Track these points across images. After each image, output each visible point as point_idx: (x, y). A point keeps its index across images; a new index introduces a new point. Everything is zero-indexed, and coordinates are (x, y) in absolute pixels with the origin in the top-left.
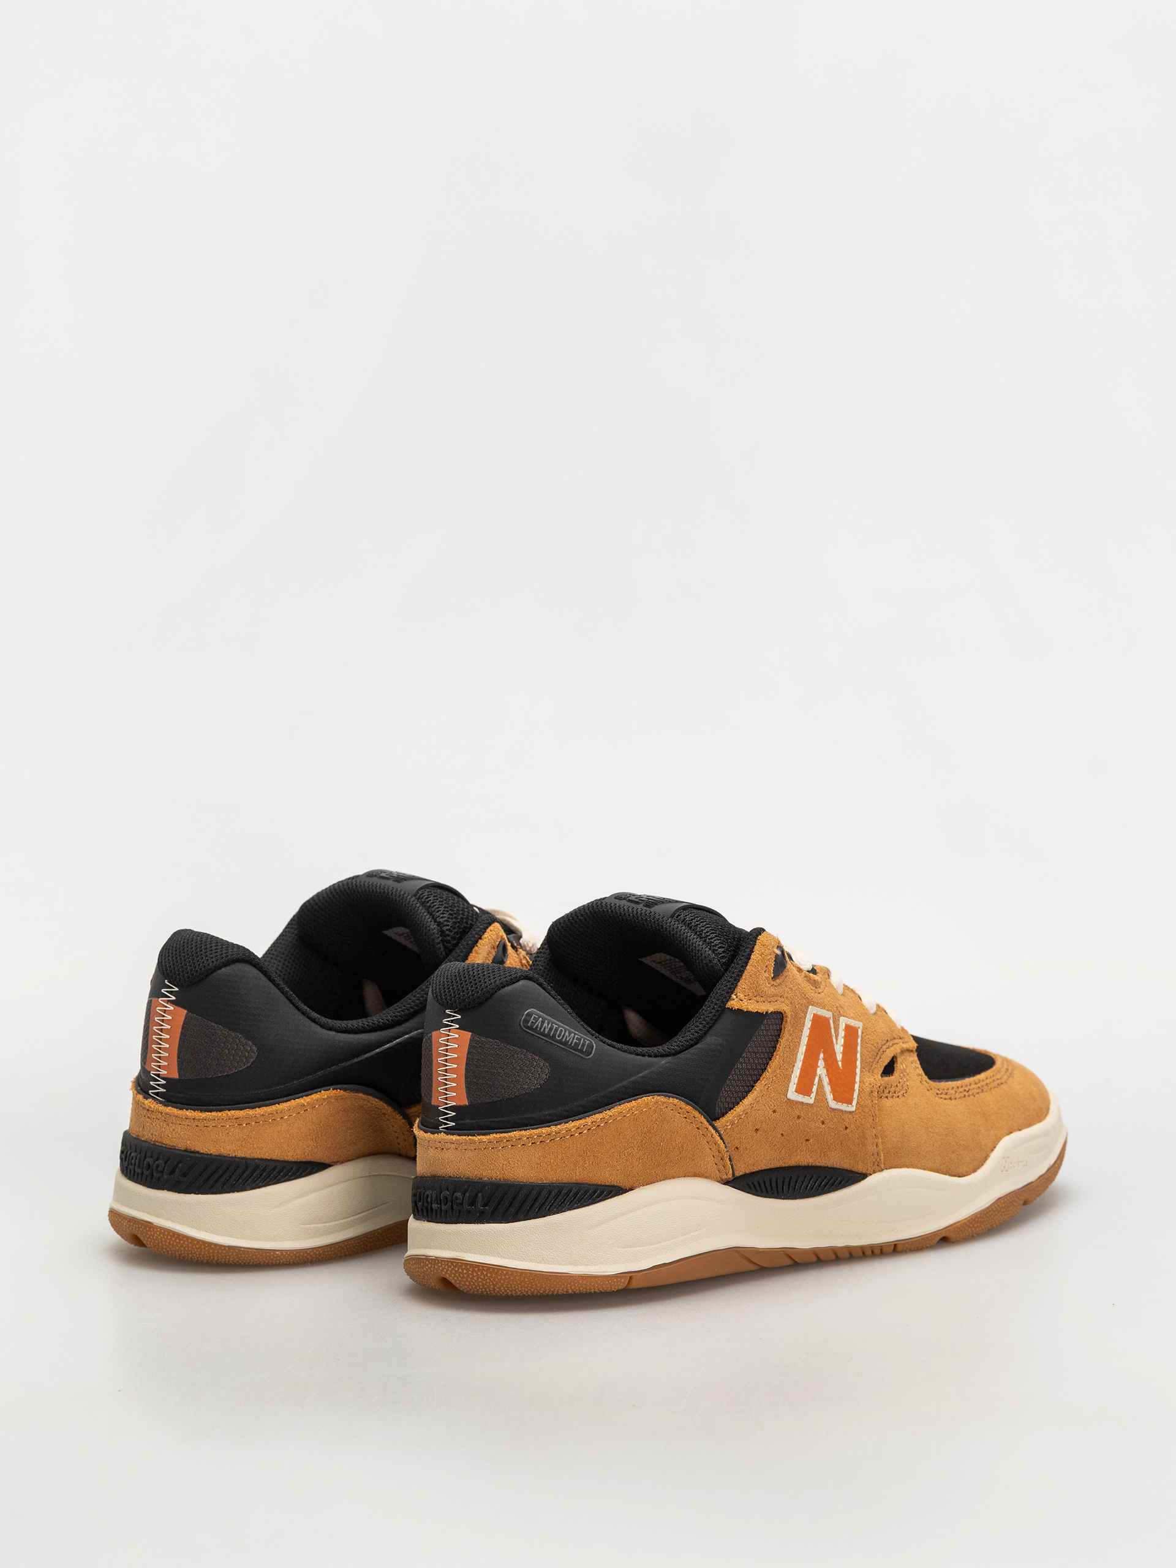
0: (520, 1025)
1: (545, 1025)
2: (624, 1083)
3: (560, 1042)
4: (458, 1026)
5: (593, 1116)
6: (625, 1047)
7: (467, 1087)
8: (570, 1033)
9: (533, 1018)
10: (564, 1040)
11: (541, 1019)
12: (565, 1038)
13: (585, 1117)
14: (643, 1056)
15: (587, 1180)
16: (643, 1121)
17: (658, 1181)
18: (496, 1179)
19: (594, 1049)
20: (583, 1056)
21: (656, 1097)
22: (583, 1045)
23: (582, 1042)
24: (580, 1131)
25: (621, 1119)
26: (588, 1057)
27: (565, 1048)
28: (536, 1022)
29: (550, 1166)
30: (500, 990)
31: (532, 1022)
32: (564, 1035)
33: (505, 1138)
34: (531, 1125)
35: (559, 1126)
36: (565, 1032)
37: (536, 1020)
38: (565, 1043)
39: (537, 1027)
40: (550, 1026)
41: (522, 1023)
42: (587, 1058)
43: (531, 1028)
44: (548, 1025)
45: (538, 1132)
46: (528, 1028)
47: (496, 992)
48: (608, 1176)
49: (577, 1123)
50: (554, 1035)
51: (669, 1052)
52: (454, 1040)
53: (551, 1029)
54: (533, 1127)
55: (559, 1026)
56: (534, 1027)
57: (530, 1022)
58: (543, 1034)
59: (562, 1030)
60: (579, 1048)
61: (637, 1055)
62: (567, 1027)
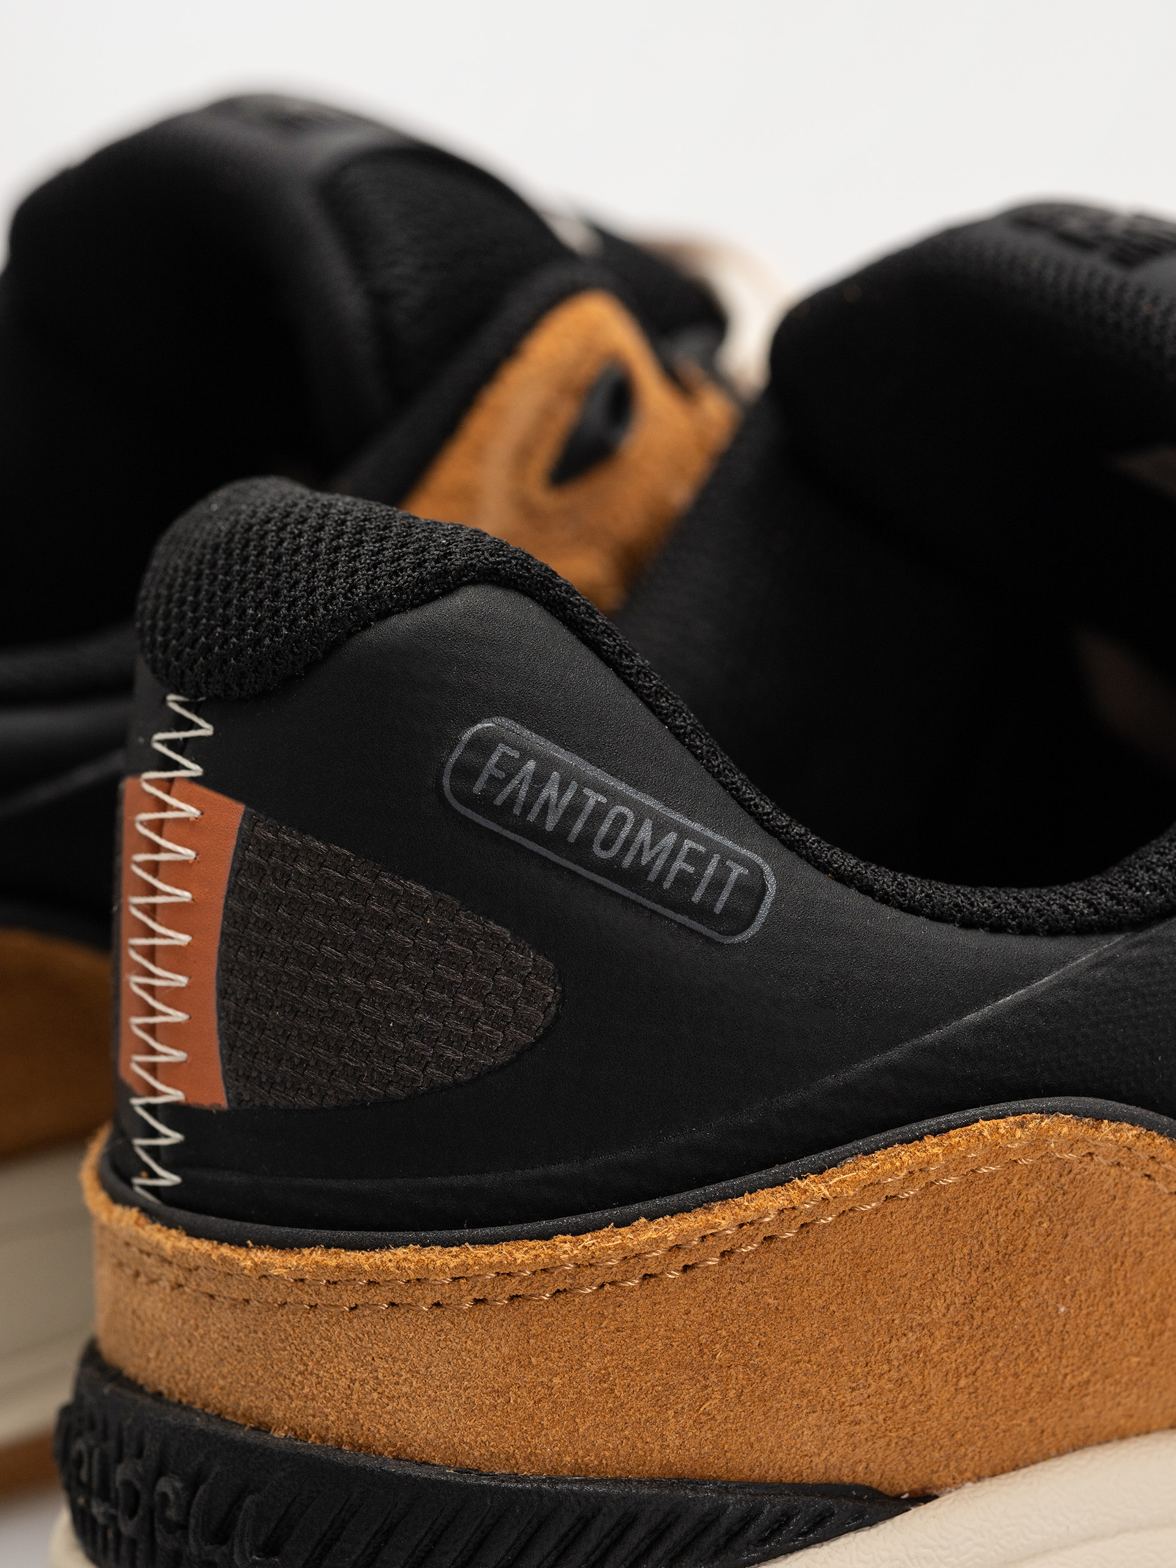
0: (440, 786)
1: (550, 791)
2: (894, 1055)
3: (611, 869)
4: (196, 770)
5: (743, 1200)
6: (918, 888)
7: (223, 1034)
8: (660, 830)
9: (495, 758)
10: (627, 861)
11: (531, 765)
12: (632, 852)
13: (704, 1203)
14: (997, 928)
15: (717, 1467)
16: (980, 1217)
17: (1046, 1457)
18: (323, 1440)
19: (768, 900)
20: (714, 935)
21: (1034, 1122)
22: (717, 885)
23: (710, 870)
24: (682, 1259)
25: (877, 1210)
26: (738, 939)
27: (633, 896)
28: (510, 777)
29: (546, 1406)
30: (366, 626)
31: (492, 778)
32: (628, 842)
33: (358, 1270)
34: (474, 1225)
35: (588, 1239)
36: (638, 824)
37: (511, 769)
38: (636, 876)
39: (512, 799)
40: (569, 795)
41: (446, 782)
42: (729, 941)
43: (483, 804)
44: (562, 791)
45: (496, 1258)
46: (469, 801)
47: (350, 634)
48: (810, 1448)
49: (670, 1229)
50: (586, 839)
51: (1116, 914)
52: (183, 830)
53: (573, 811)
54: (479, 1232)
55: (615, 797)
56: (499, 801)
57: (484, 776)
58: (535, 832)
59: (621, 819)
60: (696, 898)
61: (968, 924)
62: (650, 802)
